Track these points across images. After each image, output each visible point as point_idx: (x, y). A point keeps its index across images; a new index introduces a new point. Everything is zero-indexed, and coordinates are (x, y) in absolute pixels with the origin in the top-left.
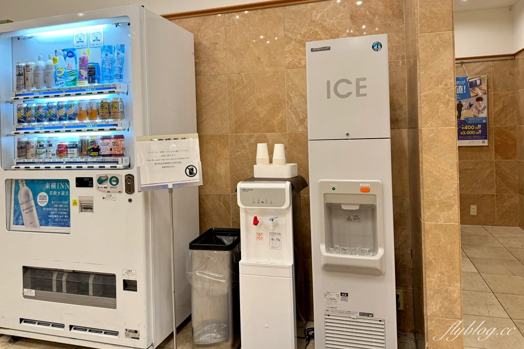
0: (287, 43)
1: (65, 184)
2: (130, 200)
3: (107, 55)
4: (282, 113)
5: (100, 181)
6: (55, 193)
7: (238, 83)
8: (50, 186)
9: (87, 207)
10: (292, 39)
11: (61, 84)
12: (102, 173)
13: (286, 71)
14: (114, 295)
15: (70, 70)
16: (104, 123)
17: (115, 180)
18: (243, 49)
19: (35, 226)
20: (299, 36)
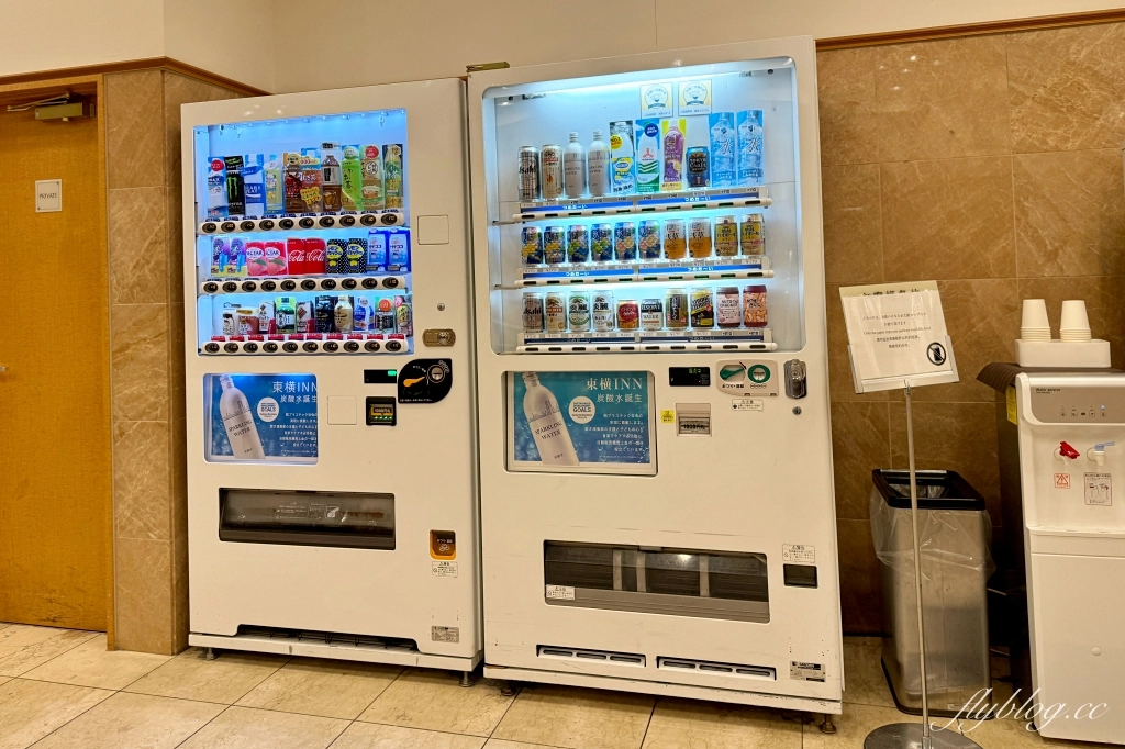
0: (1016, 104)
1: (632, 381)
2: (797, 411)
3: (724, 131)
4: (1006, 239)
5: (726, 374)
6: (609, 398)
7: (905, 180)
8: (598, 386)
9: (694, 424)
10: (1026, 97)
11: (626, 187)
12: (732, 358)
13: (1015, 157)
14: (762, 595)
15: (649, 162)
16: (730, 263)
17: (760, 373)
18: (916, 114)
19: (568, 462)
20: (1041, 90)
